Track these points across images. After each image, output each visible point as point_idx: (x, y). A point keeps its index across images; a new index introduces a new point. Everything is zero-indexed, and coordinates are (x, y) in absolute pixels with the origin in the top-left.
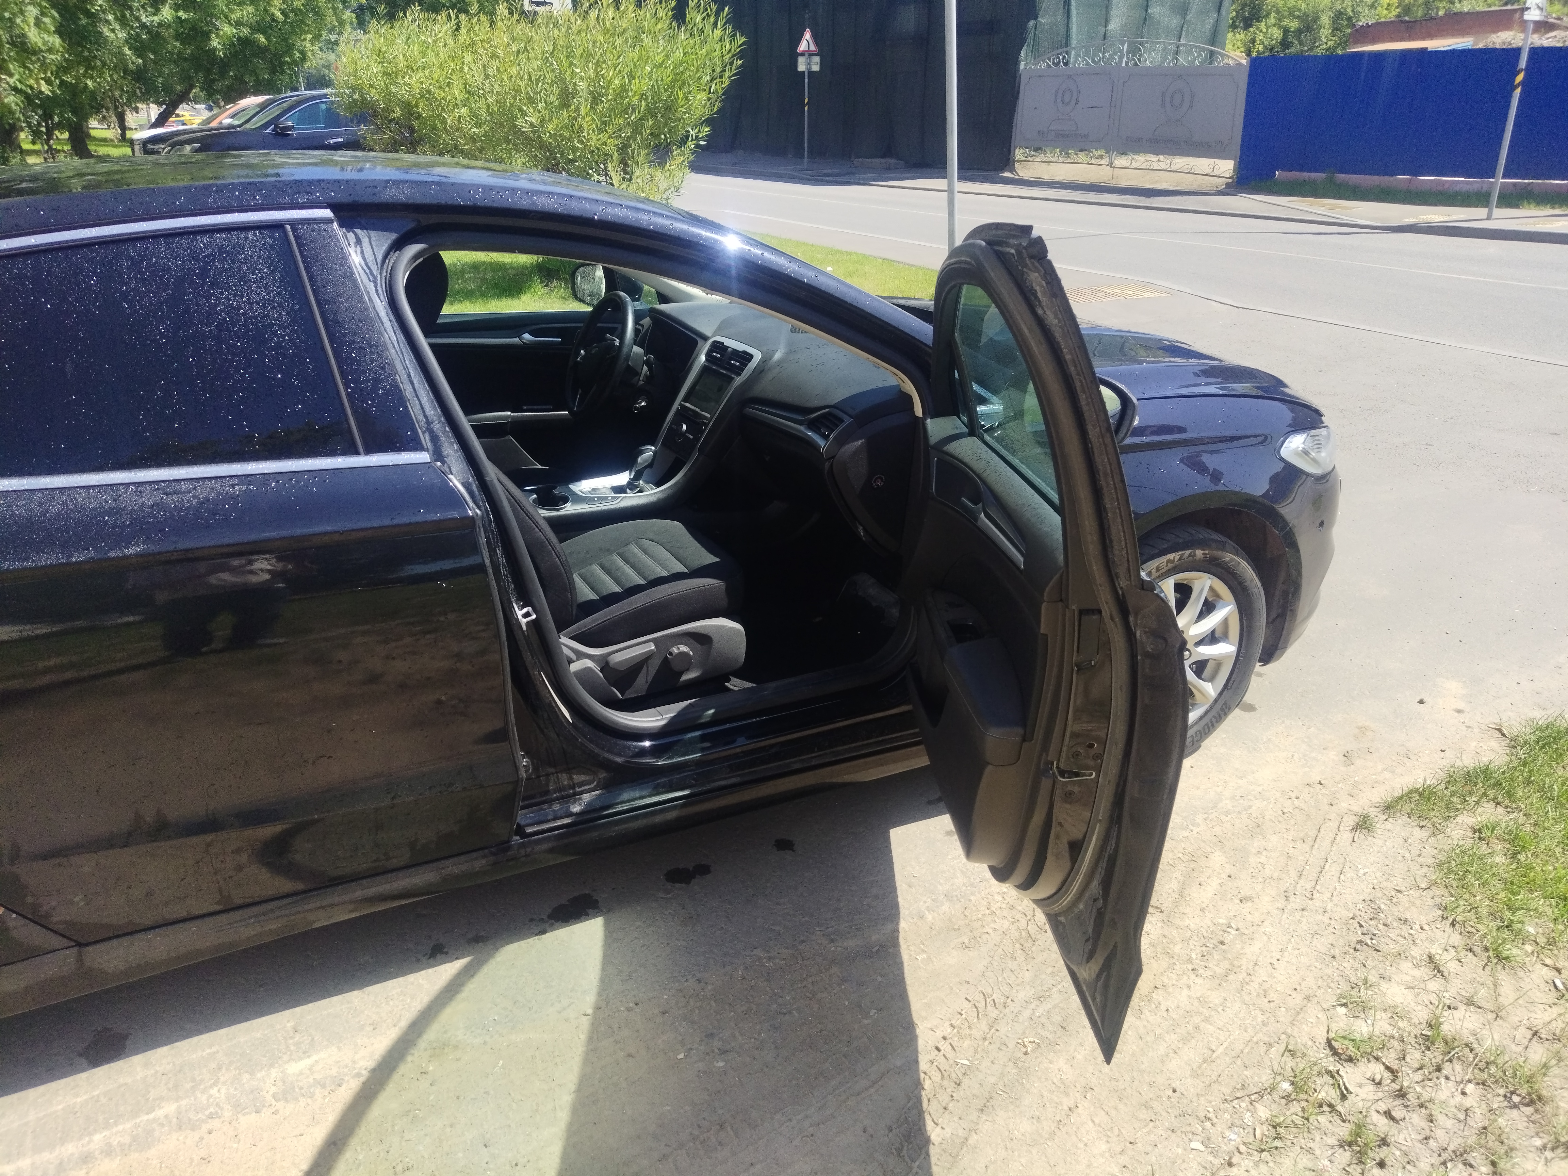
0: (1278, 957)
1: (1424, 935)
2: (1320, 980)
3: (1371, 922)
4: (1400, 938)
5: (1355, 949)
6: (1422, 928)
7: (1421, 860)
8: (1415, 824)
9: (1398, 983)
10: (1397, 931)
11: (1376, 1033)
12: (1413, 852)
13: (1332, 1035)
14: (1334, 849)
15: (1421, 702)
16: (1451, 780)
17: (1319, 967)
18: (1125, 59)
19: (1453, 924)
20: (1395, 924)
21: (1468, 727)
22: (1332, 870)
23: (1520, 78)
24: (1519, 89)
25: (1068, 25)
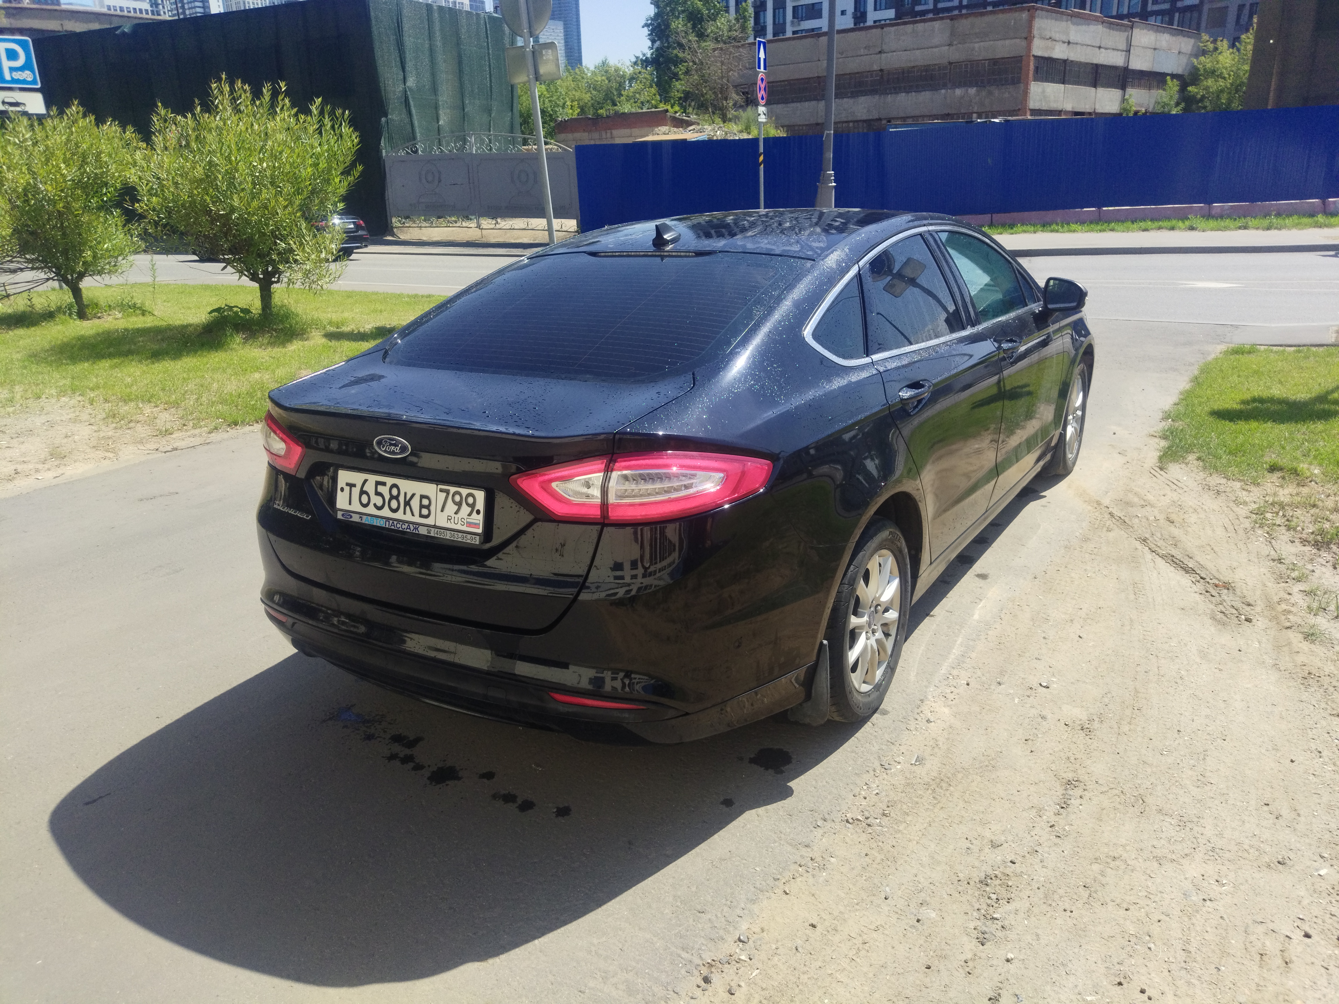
15: (1114, 434)
21: (1141, 437)
23: (761, 158)
24: (762, 166)
25: (411, 120)
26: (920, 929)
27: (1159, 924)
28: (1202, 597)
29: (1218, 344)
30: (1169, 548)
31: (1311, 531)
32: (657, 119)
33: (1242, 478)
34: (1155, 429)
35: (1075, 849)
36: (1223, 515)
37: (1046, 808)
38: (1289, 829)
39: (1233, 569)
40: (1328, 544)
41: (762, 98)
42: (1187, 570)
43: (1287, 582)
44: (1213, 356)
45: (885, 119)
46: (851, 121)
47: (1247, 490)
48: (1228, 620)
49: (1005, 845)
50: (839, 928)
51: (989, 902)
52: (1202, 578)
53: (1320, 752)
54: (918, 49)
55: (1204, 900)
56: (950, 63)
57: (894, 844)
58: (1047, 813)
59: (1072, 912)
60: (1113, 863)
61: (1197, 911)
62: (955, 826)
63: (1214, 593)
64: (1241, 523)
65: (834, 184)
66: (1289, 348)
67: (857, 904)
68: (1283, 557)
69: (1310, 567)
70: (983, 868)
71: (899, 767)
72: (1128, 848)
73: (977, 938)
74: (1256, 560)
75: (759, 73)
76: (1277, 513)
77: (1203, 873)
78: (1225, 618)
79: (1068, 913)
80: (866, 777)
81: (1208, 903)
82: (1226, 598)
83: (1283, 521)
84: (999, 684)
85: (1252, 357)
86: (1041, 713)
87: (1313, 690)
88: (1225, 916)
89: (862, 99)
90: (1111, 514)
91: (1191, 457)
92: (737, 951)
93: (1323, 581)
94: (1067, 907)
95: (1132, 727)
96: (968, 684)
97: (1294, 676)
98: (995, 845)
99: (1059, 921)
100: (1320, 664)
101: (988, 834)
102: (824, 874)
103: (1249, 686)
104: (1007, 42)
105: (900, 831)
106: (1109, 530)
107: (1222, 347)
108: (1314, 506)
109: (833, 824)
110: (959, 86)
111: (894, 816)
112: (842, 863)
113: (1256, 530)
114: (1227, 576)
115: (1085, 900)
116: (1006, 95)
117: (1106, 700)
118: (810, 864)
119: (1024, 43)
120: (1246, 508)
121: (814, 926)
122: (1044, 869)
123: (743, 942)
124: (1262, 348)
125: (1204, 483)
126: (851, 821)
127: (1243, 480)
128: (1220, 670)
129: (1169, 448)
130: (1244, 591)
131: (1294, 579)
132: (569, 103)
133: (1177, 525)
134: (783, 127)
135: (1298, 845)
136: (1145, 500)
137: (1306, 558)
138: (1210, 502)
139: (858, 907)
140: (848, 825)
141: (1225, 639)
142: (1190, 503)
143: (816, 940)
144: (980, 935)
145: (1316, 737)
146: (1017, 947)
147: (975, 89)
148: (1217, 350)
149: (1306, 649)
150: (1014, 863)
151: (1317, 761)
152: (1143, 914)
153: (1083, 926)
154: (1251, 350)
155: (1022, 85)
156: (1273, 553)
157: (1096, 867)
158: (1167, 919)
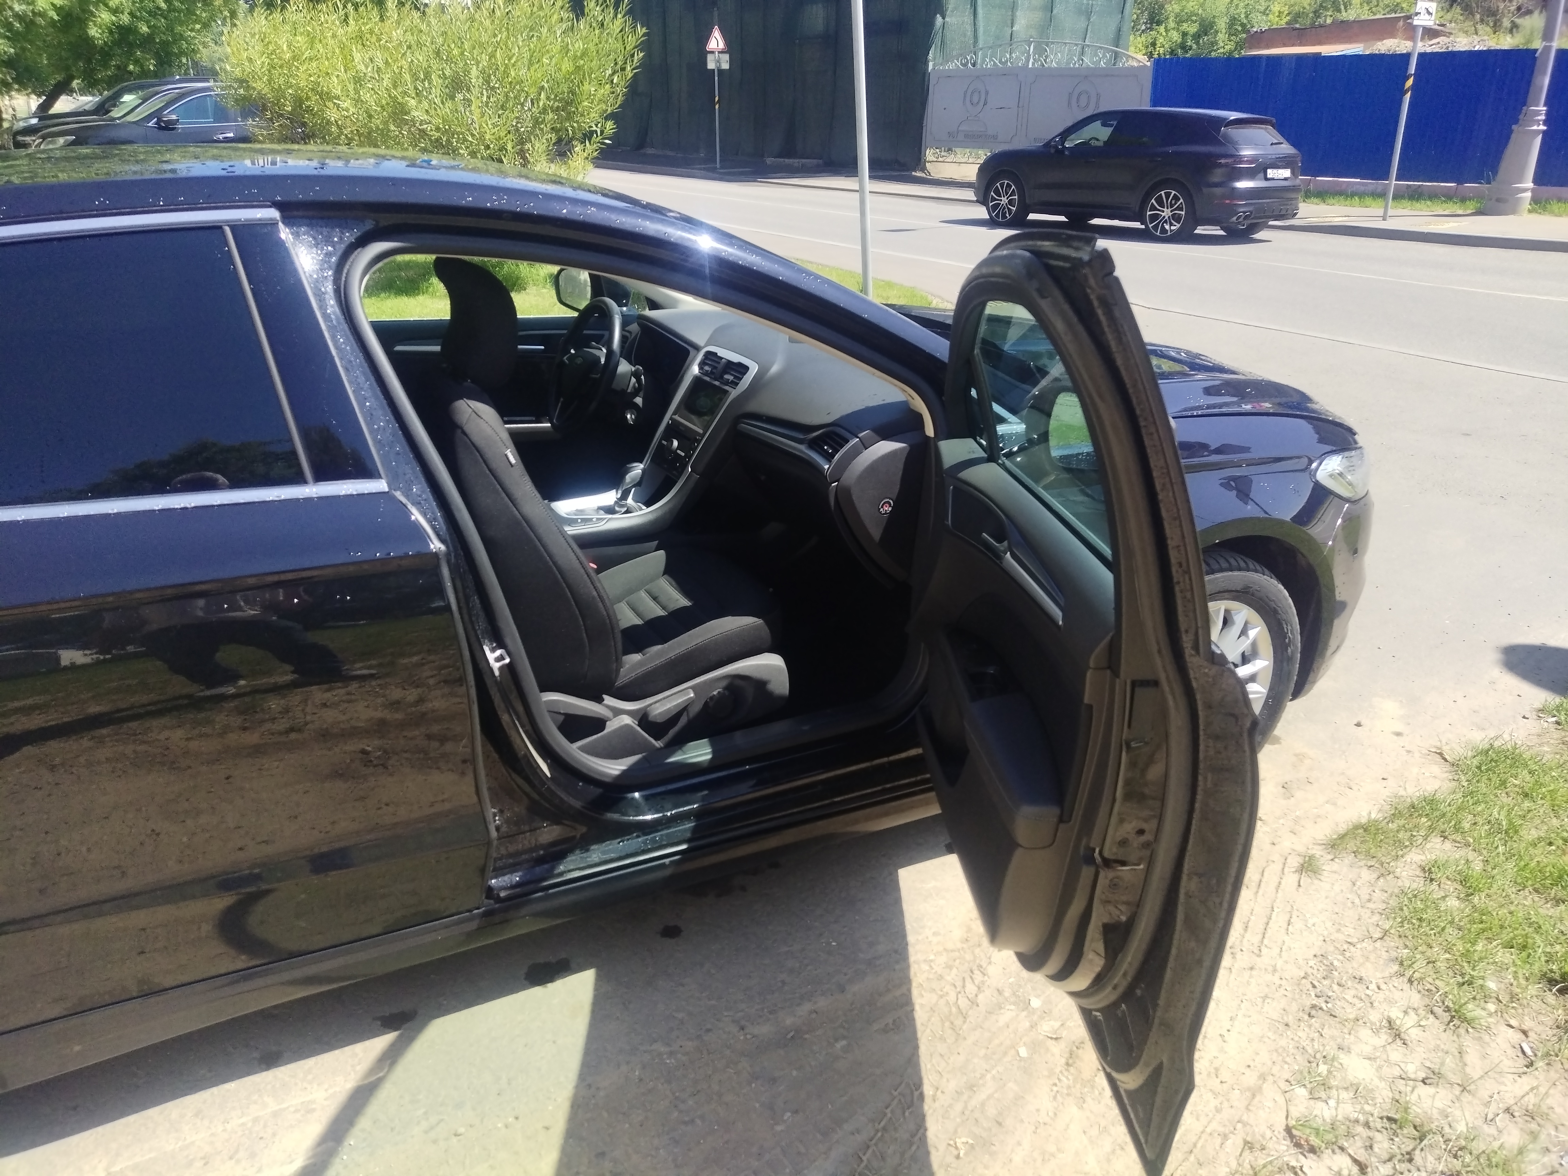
0: (1229, 1028)
1: (1381, 996)
2: (1275, 1054)
3: (1325, 982)
4: (1356, 1001)
5: (1309, 1015)
6: (1379, 988)
7: (1371, 905)
8: (1362, 863)
9: (1358, 1055)
10: (1352, 992)
11: (1340, 1117)
12: (1362, 896)
13: (1292, 1123)
14: (1280, 894)
15: (1358, 725)
16: (1396, 815)
17: (1273, 1038)
18: (1031, 60)
19: (1410, 981)
20: (1350, 983)
21: (1409, 752)
22: (1279, 920)
23: (1410, 82)
24: (1409, 94)
25: (975, 24)
32: (1391, 28)
34: (1476, 737)
65: (1543, 128)
132: (1275, 8)
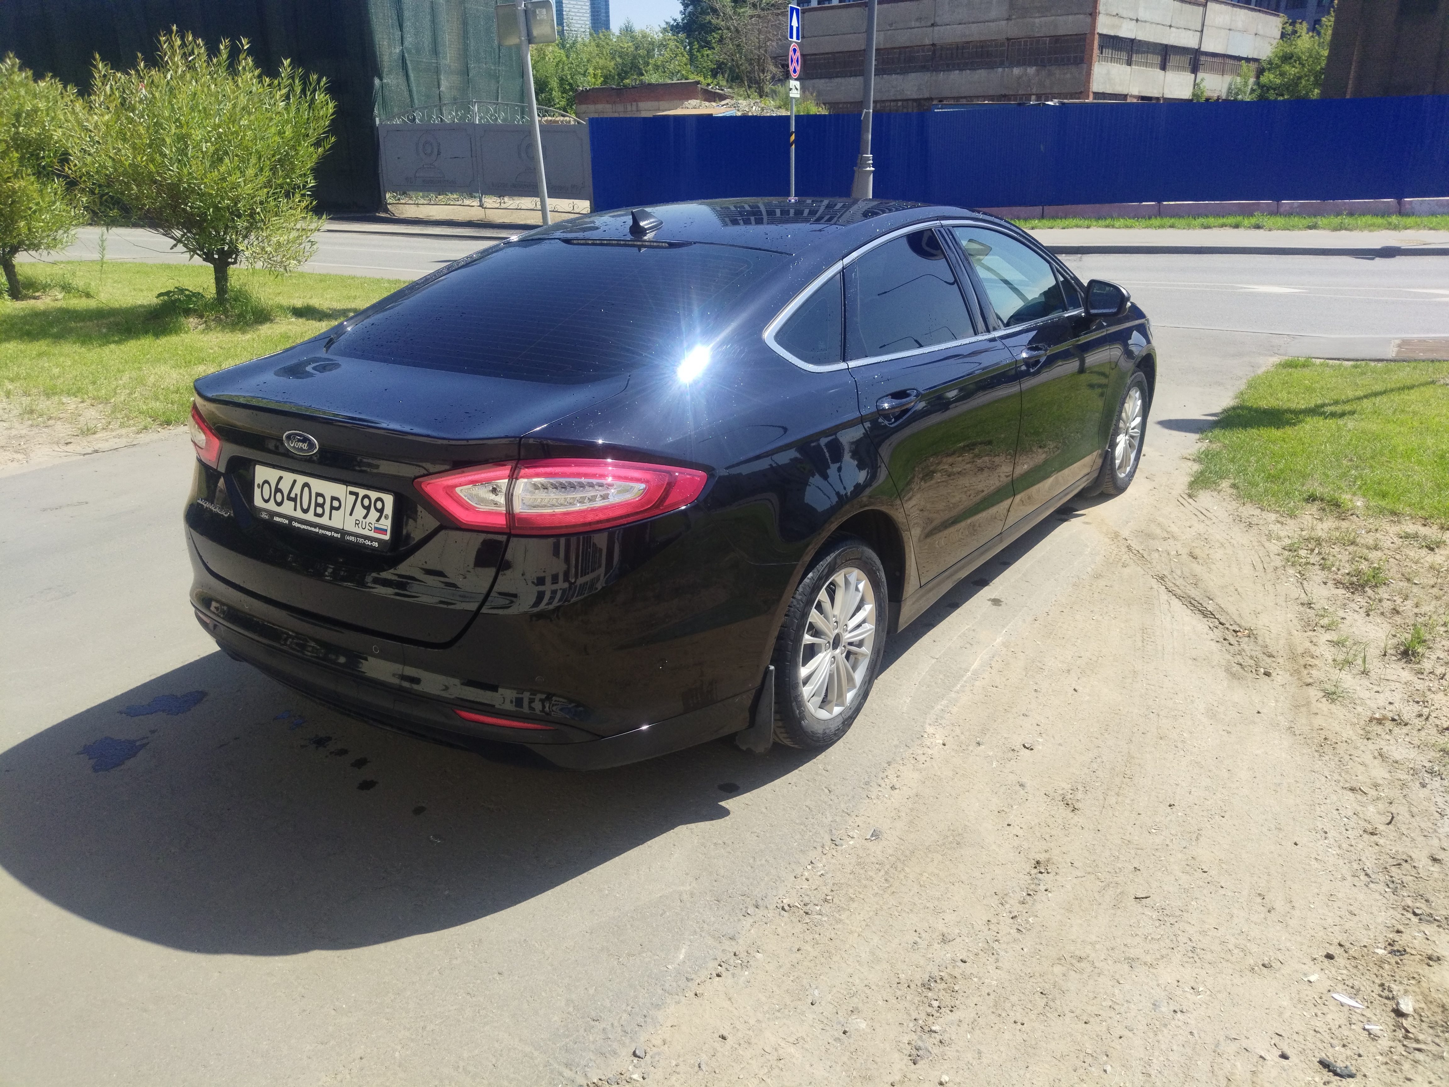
23: (793, 138)
24: (793, 146)
25: (409, 86)
26: (846, 1043)
27: (1121, 1040)
28: (1219, 645)
29: (1271, 356)
30: (1189, 587)
31: (1347, 571)
32: (687, 91)
33: (1277, 509)
34: (1189, 451)
35: (1038, 947)
36: (1253, 551)
37: (1011, 894)
38: (1281, 924)
39: (1257, 614)
40: (1363, 587)
41: (795, 71)
42: (1206, 614)
43: (1314, 630)
44: (1263, 369)
45: (936, 98)
46: (900, 100)
47: (1282, 524)
48: (1245, 674)
49: (958, 940)
50: (753, 1041)
51: (929, 1010)
52: (1220, 623)
53: (1326, 833)
54: (973, 23)
55: (1175, 1011)
56: (1008, 39)
57: (833, 936)
58: (1011, 901)
59: (1023, 1024)
60: (1078, 964)
61: (1165, 1025)
62: (904, 914)
63: (1233, 640)
64: (1272, 561)
65: (872, 169)
66: (1347, 363)
67: (779, 1011)
68: (1314, 601)
69: (1341, 613)
70: (929, 968)
71: (851, 843)
72: (1097, 946)
73: (910, 1056)
74: (1284, 604)
75: (791, 42)
76: (1312, 550)
77: (1179, 978)
78: (1240, 670)
79: (1019, 1026)
80: (813, 855)
81: (1179, 1014)
82: (1246, 647)
83: (1318, 559)
84: (979, 744)
85: (1306, 371)
86: (1020, 780)
87: (1327, 758)
88: (1195, 1032)
89: (913, 75)
90: (1129, 547)
91: (1225, 484)
92: (631, 1068)
93: (1354, 629)
94: (1019, 1018)
95: (1120, 799)
96: (944, 745)
97: (1309, 741)
98: (945, 940)
99: (1007, 1036)
100: (1338, 729)
101: (941, 927)
102: (746, 973)
103: (1258, 752)
104: (1071, 17)
105: (840, 920)
106: (1124, 566)
107: (1276, 360)
108: (1353, 543)
109: (766, 911)
110: (1018, 64)
111: (838, 902)
112: (769, 960)
113: (1287, 568)
114: (1248, 621)
115: (1040, 1009)
116: (1068, 76)
117: (1095, 766)
118: (733, 961)
119: (1088, 19)
120: (1279, 544)
121: (723, 1038)
122: (999, 971)
123: (639, 1057)
124: (1318, 361)
125: (1236, 514)
126: (787, 908)
127: (1277, 512)
128: (1229, 732)
129: (1202, 473)
130: (1267, 640)
131: (1322, 627)
132: (591, 70)
133: (1201, 562)
134: (824, 104)
135: (1288, 944)
136: (1167, 532)
137: (1338, 603)
138: (1240, 536)
139: (778, 1014)
140: (783, 912)
141: (1238, 695)
142: (1218, 537)
143: (724, 1055)
144: (914, 1052)
145: (1323, 814)
146: (955, 1067)
147: (1034, 68)
148: (1268, 362)
149: (1325, 709)
150: (965, 962)
151: (1321, 842)
152: (1104, 1029)
153: (1033, 1042)
154: (1305, 365)
155: (1085, 66)
156: (1303, 595)
157: (1058, 969)
158: (1130, 1034)
